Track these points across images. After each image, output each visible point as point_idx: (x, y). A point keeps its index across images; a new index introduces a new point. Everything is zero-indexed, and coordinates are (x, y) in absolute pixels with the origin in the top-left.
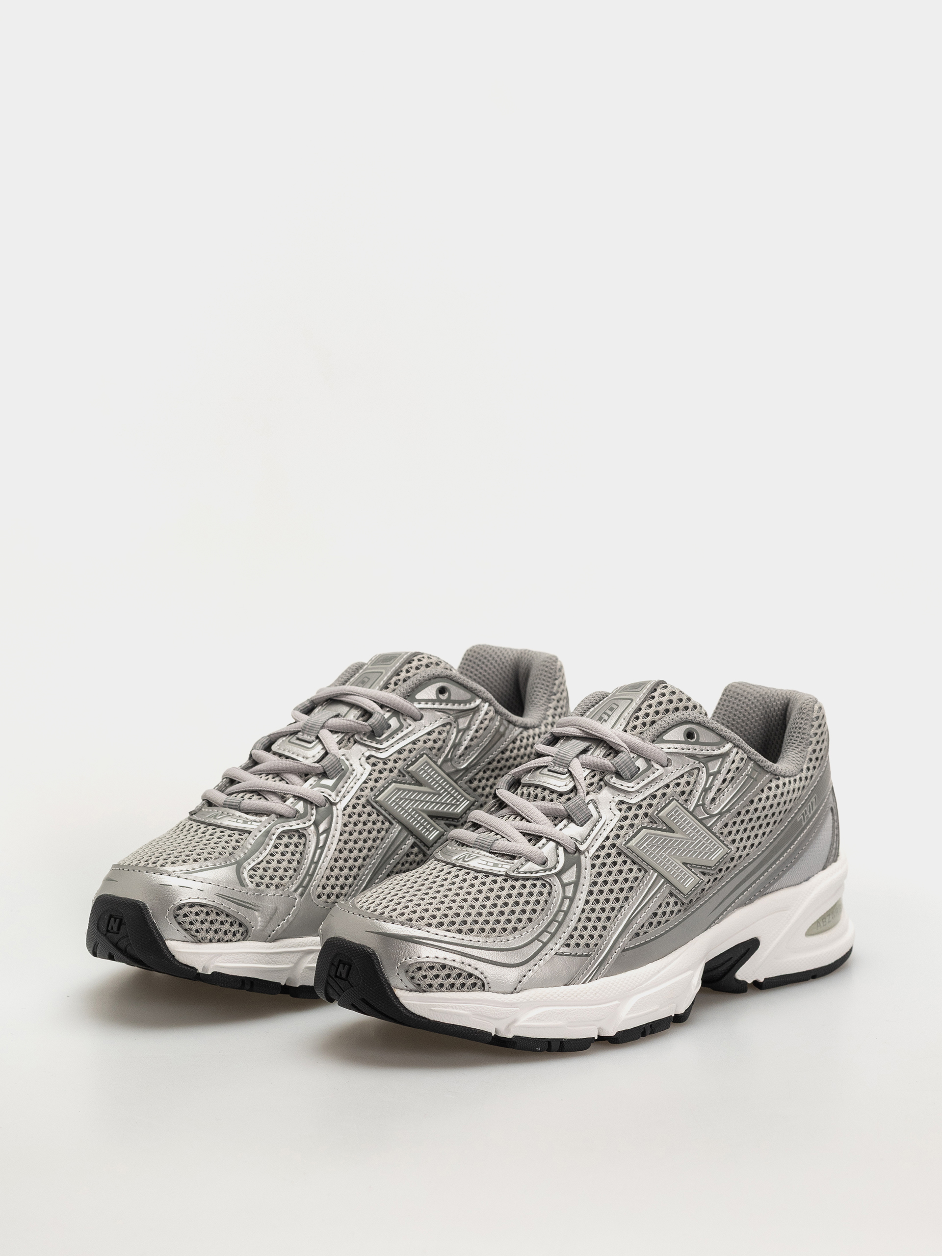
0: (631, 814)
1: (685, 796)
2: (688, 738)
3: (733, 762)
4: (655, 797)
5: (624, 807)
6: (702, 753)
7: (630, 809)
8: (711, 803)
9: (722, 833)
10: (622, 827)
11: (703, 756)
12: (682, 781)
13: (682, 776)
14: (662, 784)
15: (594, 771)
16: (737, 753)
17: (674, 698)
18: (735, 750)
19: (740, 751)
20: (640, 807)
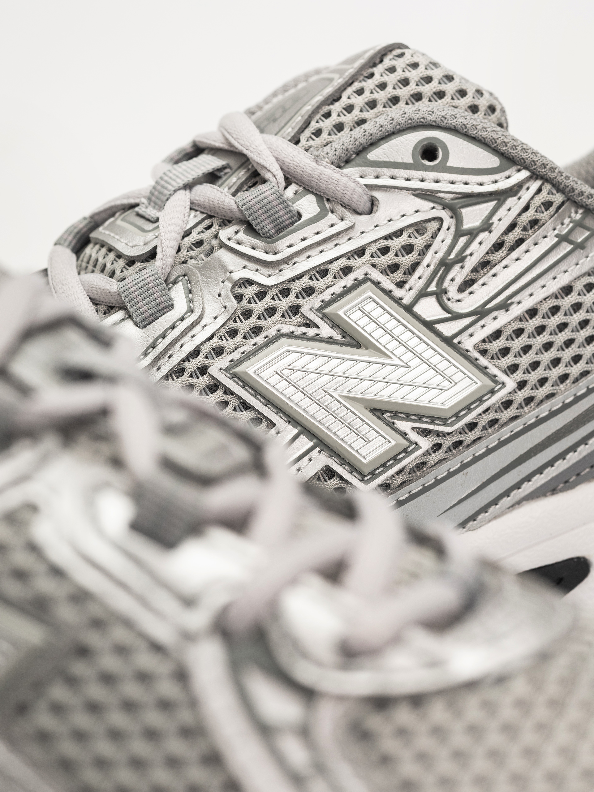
0: (259, 307)
1: (399, 275)
2: (423, 159)
3: (526, 208)
4: (324, 273)
5: (250, 291)
6: (452, 188)
7: (261, 295)
8: (461, 290)
9: (484, 352)
10: (233, 333)
11: (452, 196)
12: (396, 244)
13: (398, 233)
14: (347, 247)
15: (210, 217)
16: (539, 191)
17: (450, 88)
18: (535, 185)
19: (547, 187)
20: (286, 292)
